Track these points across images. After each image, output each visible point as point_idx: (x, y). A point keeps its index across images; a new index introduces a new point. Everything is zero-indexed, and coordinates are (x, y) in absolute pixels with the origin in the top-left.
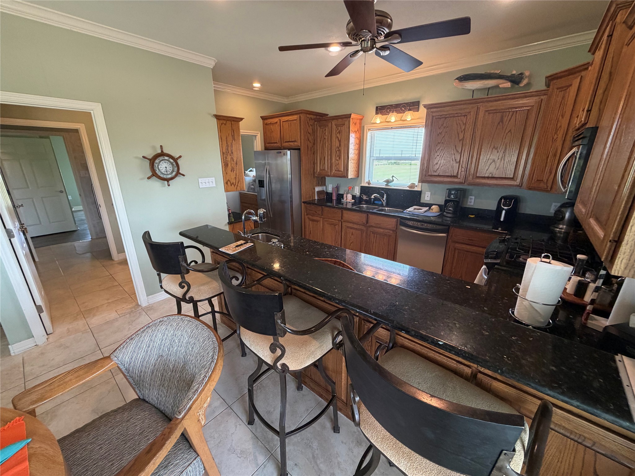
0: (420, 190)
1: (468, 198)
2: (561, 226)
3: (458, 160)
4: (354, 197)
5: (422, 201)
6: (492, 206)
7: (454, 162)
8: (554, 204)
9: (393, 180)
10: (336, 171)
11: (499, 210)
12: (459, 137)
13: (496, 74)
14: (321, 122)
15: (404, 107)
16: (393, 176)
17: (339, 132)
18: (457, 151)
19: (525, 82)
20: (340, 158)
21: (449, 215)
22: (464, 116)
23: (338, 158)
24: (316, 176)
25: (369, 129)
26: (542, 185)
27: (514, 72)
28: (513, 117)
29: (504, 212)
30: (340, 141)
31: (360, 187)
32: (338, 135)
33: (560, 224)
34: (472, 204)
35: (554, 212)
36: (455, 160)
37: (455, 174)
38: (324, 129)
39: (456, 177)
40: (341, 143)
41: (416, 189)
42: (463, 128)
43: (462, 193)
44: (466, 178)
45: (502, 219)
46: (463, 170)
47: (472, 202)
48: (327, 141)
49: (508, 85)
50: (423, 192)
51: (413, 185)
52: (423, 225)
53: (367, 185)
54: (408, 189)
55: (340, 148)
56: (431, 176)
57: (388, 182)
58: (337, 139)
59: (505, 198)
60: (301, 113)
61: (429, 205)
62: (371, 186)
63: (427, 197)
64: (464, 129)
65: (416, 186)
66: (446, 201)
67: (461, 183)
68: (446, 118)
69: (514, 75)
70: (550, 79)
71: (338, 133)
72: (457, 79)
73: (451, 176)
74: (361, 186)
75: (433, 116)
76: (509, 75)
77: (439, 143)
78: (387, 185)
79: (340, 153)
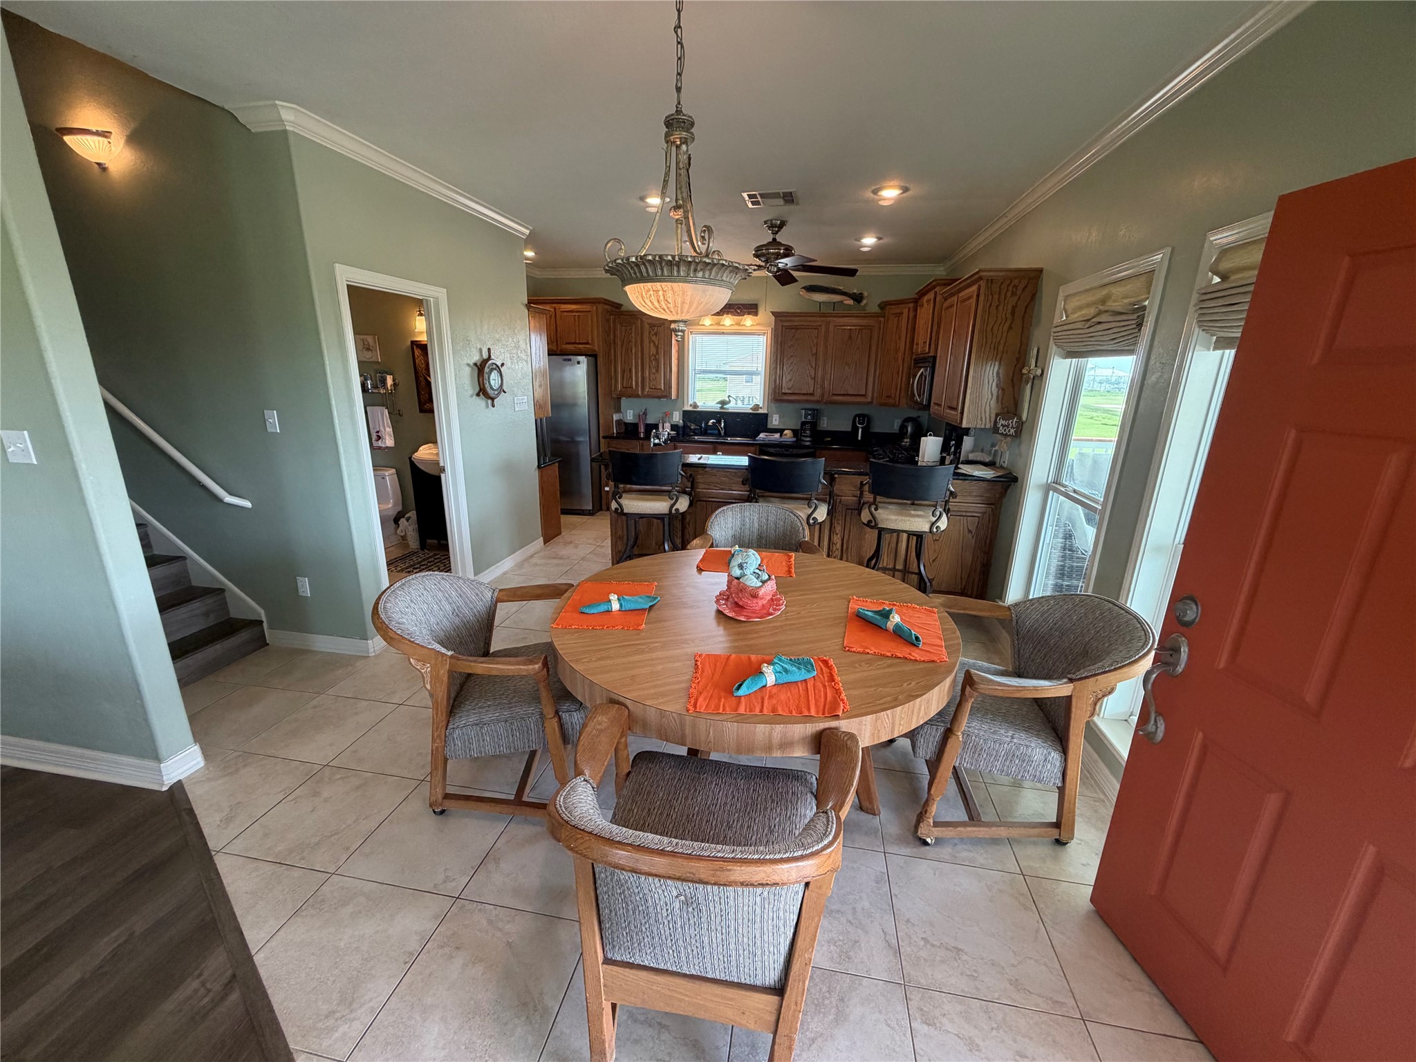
0: (765, 412)
1: (820, 419)
2: (906, 440)
3: (813, 377)
4: (674, 427)
5: (769, 426)
6: (845, 426)
7: (810, 378)
8: (896, 421)
9: (730, 401)
10: (650, 388)
11: (855, 429)
12: (812, 351)
13: (839, 289)
14: (622, 316)
15: (739, 308)
16: (729, 396)
17: (656, 334)
18: (812, 367)
19: (864, 302)
20: (657, 371)
21: (808, 439)
22: (815, 329)
23: (654, 371)
24: (615, 396)
25: (691, 332)
26: (891, 401)
27: (855, 291)
28: (860, 336)
29: (860, 430)
30: (657, 348)
31: (682, 413)
32: (654, 338)
33: (904, 438)
34: (825, 425)
35: (898, 428)
36: (811, 376)
37: (811, 392)
38: (629, 328)
39: (812, 394)
40: (659, 350)
41: (761, 411)
42: (815, 342)
43: (816, 414)
44: (823, 395)
45: (859, 438)
46: (819, 386)
47: (825, 424)
48: (635, 345)
49: (851, 302)
50: (769, 415)
51: (757, 407)
52: (787, 451)
53: (690, 409)
54: (751, 411)
55: (657, 357)
56: (785, 394)
57: (723, 403)
58: (652, 345)
59: (859, 416)
60: (599, 303)
61: (781, 431)
62: (698, 409)
63: (775, 421)
64: (817, 343)
65: (761, 408)
66: (803, 424)
67: (818, 402)
68: (797, 329)
69: (855, 293)
70: (883, 306)
71: (653, 335)
72: (802, 288)
73: (807, 394)
74: (683, 411)
75: (782, 326)
76: (851, 293)
77: (792, 356)
78: (722, 408)
79: (658, 363)
